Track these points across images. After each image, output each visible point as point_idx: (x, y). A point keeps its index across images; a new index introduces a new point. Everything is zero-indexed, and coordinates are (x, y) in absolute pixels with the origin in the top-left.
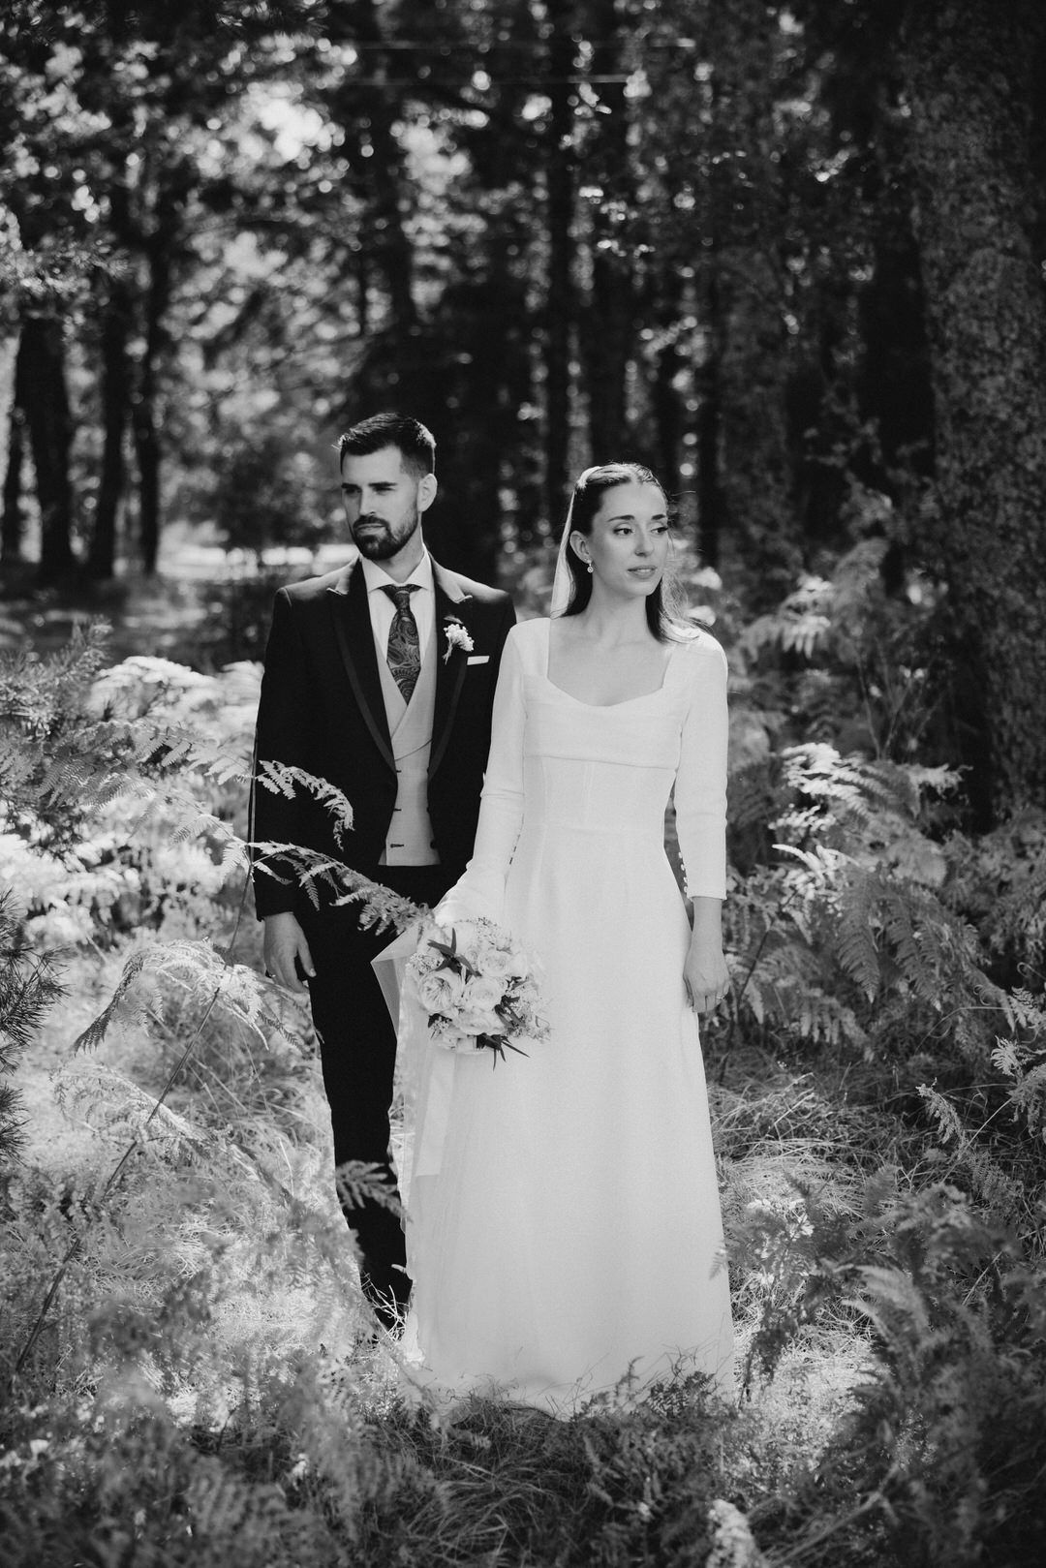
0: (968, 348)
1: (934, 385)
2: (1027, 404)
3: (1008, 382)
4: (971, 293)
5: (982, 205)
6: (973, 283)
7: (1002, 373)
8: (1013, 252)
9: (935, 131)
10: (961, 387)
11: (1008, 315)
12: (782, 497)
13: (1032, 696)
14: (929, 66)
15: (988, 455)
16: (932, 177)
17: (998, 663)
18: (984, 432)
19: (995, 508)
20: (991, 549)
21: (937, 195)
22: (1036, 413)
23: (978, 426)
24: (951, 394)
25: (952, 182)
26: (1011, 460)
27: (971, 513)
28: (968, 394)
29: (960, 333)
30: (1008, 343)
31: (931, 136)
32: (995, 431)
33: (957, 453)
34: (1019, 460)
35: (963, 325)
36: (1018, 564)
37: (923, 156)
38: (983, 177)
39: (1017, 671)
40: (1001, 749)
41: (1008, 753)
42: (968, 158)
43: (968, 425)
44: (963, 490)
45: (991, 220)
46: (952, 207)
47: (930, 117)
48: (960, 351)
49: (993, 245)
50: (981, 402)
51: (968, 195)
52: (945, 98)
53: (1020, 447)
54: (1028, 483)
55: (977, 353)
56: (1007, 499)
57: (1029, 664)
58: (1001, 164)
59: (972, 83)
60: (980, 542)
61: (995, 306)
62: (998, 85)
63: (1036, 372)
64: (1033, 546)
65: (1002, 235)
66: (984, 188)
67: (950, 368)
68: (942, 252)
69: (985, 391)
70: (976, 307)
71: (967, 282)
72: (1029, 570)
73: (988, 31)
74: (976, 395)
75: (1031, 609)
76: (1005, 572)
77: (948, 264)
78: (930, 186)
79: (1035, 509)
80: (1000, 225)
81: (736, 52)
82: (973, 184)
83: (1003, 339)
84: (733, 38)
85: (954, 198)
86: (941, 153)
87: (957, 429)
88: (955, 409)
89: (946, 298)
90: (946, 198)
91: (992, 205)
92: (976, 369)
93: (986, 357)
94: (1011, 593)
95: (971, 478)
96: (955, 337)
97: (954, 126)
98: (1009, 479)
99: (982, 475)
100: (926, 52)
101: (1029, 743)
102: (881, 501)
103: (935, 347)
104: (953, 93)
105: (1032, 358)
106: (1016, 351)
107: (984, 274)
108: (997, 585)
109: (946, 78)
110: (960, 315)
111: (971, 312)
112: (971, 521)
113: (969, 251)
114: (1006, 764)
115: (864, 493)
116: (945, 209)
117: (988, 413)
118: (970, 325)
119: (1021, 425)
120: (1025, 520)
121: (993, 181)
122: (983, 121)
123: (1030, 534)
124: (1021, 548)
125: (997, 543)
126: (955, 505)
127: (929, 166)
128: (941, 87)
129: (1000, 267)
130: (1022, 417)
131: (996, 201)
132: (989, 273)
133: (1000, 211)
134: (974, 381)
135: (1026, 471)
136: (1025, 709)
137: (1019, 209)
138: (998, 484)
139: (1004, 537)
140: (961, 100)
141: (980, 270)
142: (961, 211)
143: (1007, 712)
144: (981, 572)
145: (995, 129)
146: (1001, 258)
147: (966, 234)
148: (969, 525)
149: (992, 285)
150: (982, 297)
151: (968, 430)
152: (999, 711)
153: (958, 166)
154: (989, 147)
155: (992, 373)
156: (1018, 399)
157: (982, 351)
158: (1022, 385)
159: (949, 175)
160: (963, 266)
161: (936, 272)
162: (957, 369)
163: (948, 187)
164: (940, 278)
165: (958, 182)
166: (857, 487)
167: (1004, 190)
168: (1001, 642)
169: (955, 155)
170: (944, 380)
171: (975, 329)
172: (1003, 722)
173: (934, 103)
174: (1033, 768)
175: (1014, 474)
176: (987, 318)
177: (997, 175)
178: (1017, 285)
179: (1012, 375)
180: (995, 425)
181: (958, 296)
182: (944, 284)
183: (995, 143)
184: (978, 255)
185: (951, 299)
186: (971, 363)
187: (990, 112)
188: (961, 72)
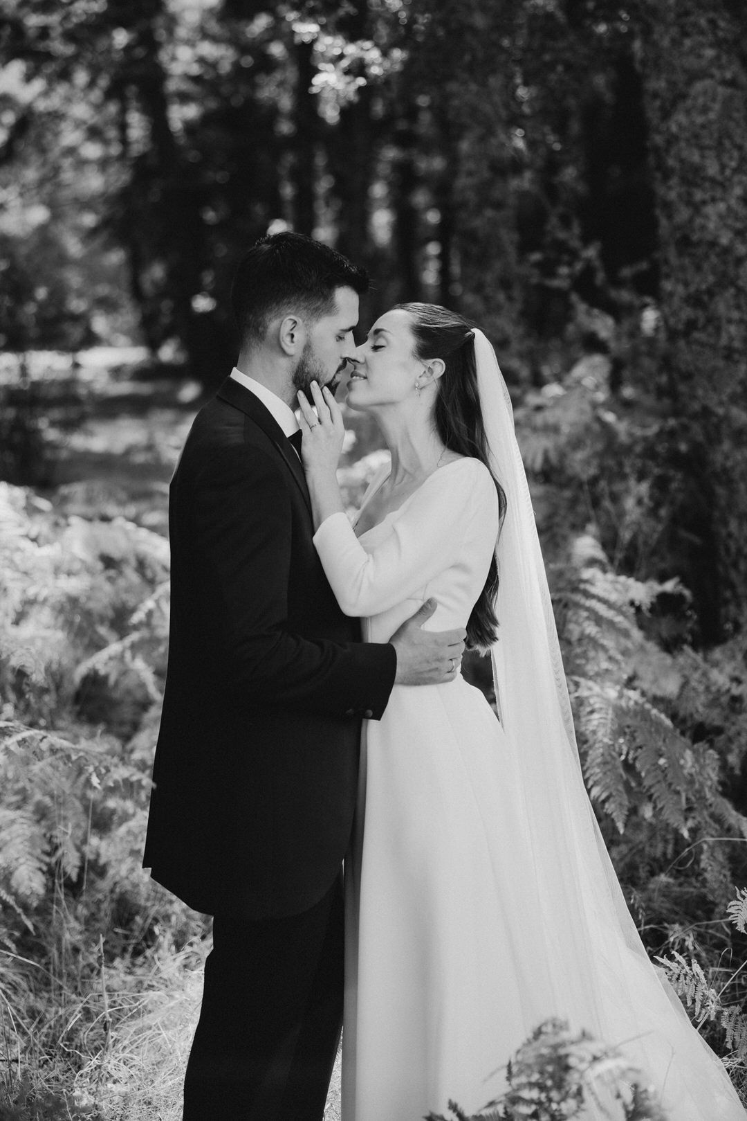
0: (690, 176)
1: (658, 212)
3: (729, 209)
4: (692, 123)
5: (701, 38)
6: (694, 114)
7: (723, 200)
8: (732, 83)
10: (683, 214)
11: (727, 143)
12: (514, 315)
15: (711, 279)
16: (653, 11)
17: (724, 478)
18: (707, 256)
19: (718, 330)
20: (715, 369)
21: (658, 29)
23: (700, 251)
24: (674, 220)
25: (672, 15)
26: (733, 283)
27: (697, 335)
28: (691, 220)
29: (682, 161)
30: (728, 172)
32: (718, 255)
33: (681, 277)
34: (740, 282)
35: (685, 154)
36: (741, 383)
38: (701, 11)
39: (742, 485)
40: (728, 561)
41: (735, 565)
43: (691, 250)
44: (687, 313)
45: (709, 53)
46: (673, 40)
48: (683, 178)
49: (712, 76)
50: (703, 228)
51: (688, 29)
53: (741, 272)
55: (699, 181)
56: (730, 321)
60: (704, 362)
61: (716, 135)
65: (721, 67)
66: (703, 22)
67: (673, 195)
68: (663, 84)
69: (707, 217)
70: (696, 136)
71: (688, 112)
74: (698, 221)
76: (729, 390)
77: (669, 95)
78: (651, 20)
80: (718, 58)
82: (692, 19)
83: (723, 167)
85: (674, 31)
87: (680, 254)
88: (678, 235)
89: (669, 128)
90: (667, 32)
91: (711, 37)
92: (698, 196)
93: (707, 185)
94: (735, 411)
95: (695, 300)
96: (677, 165)
98: (732, 302)
99: (706, 298)
102: (604, 320)
103: (658, 175)
106: (736, 179)
107: (704, 104)
108: (721, 403)
110: (683, 144)
111: (693, 141)
112: (695, 342)
113: (690, 82)
114: (733, 575)
115: (589, 314)
116: (666, 43)
117: (710, 238)
118: (692, 154)
119: (742, 250)
121: (711, 15)
125: (721, 363)
126: (680, 327)
129: (720, 98)
131: (715, 34)
132: (709, 103)
133: (718, 44)
134: (697, 208)
137: (737, 41)
138: (721, 307)
139: (728, 358)
141: (701, 101)
142: (681, 44)
143: (733, 526)
144: (706, 391)
146: (721, 90)
147: (686, 66)
148: (694, 347)
149: (712, 116)
150: (703, 126)
151: (692, 255)
152: (726, 524)
155: (714, 200)
156: (739, 225)
157: (704, 179)
159: (668, 9)
160: (683, 96)
161: (658, 103)
162: (680, 195)
163: (668, 21)
164: (662, 109)
165: (679, 16)
166: (581, 307)
167: (722, 24)
168: (727, 457)
170: (668, 207)
171: (696, 158)
172: (730, 535)
175: (736, 296)
176: (709, 148)
177: (715, 9)
178: (736, 115)
179: (733, 202)
180: (718, 249)
181: (680, 126)
182: (666, 115)
184: (699, 86)
185: (673, 129)
186: (693, 190)
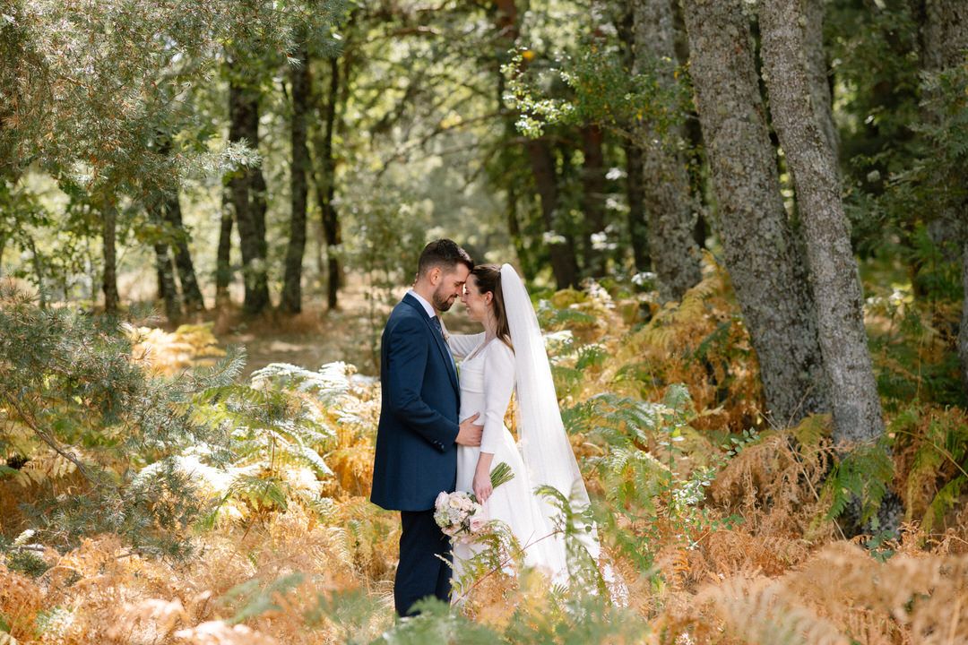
0: (727, 172)
2: (762, 202)
3: (750, 190)
4: (725, 143)
5: (728, 96)
6: (726, 137)
7: (746, 186)
8: (747, 119)
10: (726, 194)
11: (745, 152)
13: (782, 367)
15: (744, 231)
16: (700, 81)
17: (763, 349)
18: (740, 218)
19: (751, 260)
20: (751, 284)
21: (704, 90)
22: (769, 206)
23: (736, 215)
25: (710, 83)
26: (756, 233)
27: (739, 263)
28: (730, 198)
29: (722, 164)
30: (748, 169)
32: (746, 217)
34: (761, 233)
35: (723, 160)
36: (767, 291)
38: (725, 80)
39: (773, 353)
40: (770, 399)
41: (773, 400)
42: (717, 71)
43: (732, 215)
44: (734, 251)
46: (712, 97)
48: (723, 173)
49: (734, 116)
50: (736, 202)
51: (719, 90)
52: (702, 39)
53: (761, 226)
54: (768, 246)
55: (732, 175)
56: (756, 256)
57: (779, 348)
58: (736, 73)
59: (717, 31)
60: (745, 279)
61: (739, 149)
62: (731, 32)
63: (767, 184)
64: (775, 281)
65: (740, 111)
66: (728, 86)
68: (709, 121)
69: (738, 195)
70: (729, 150)
71: (723, 137)
72: (774, 294)
74: (734, 198)
75: (777, 317)
76: (761, 296)
77: (713, 127)
78: (700, 86)
79: (774, 260)
80: (738, 106)
82: (721, 85)
83: (745, 168)
85: (712, 91)
86: (703, 69)
88: (724, 206)
90: (708, 92)
91: (733, 95)
92: (732, 184)
93: (737, 177)
94: (765, 308)
96: (720, 166)
97: (709, 54)
98: (757, 244)
99: (741, 242)
100: (692, 15)
101: (783, 395)
104: (707, 37)
105: (763, 177)
106: (753, 173)
107: (732, 132)
108: (757, 304)
109: (702, 28)
110: (721, 155)
111: (727, 153)
112: (739, 268)
113: (723, 119)
116: (708, 98)
117: (741, 208)
118: (727, 160)
119: (759, 214)
120: (769, 266)
121: (732, 82)
122: (723, 51)
123: (772, 274)
124: (768, 282)
125: (754, 280)
126: (731, 259)
127: (699, 75)
128: (701, 34)
129: (740, 128)
130: (761, 209)
131: (735, 93)
132: (734, 132)
133: (737, 98)
134: (732, 191)
135: (765, 240)
136: (779, 374)
137: (749, 96)
138: (751, 246)
139: (757, 276)
140: (711, 40)
141: (729, 130)
142: (716, 99)
144: (748, 297)
145: (731, 55)
146: (740, 123)
147: (719, 111)
148: (739, 271)
149: (736, 138)
150: (731, 144)
151: (732, 218)
152: (766, 377)
153: (713, 75)
154: (728, 64)
155: (741, 186)
156: (757, 199)
157: (734, 174)
158: (759, 191)
159: (708, 80)
160: (720, 128)
162: (723, 183)
163: (709, 86)
164: (709, 134)
165: (714, 84)
167: (738, 87)
168: (763, 336)
169: (711, 69)
171: (730, 163)
172: (769, 383)
174: (786, 409)
175: (759, 241)
176: (736, 156)
177: (734, 78)
178: (750, 137)
179: (752, 186)
180: (746, 214)
182: (712, 138)
183: (732, 62)
184: (727, 122)
185: (715, 146)
186: (729, 180)
187: (728, 46)
188: (711, 24)
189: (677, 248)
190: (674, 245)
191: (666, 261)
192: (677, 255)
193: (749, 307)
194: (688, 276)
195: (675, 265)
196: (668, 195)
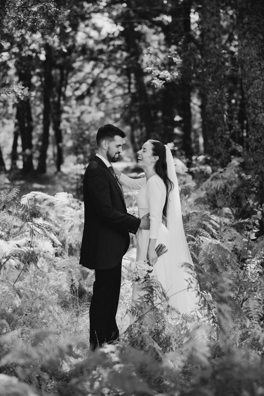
0: (254, 106)
1: (247, 116)
4: (254, 91)
5: (256, 68)
6: (255, 89)
9: (244, 49)
10: (253, 116)
14: (242, 32)
15: (261, 134)
18: (260, 128)
19: (263, 148)
21: (245, 66)
23: (258, 127)
24: (251, 118)
25: (248, 62)
27: (258, 150)
28: (255, 118)
29: (252, 102)
31: (242, 50)
33: (253, 134)
35: (252, 100)
37: (241, 56)
38: (256, 61)
42: (252, 56)
43: (255, 126)
45: (258, 72)
46: (249, 69)
47: (242, 46)
48: (252, 106)
49: (259, 79)
50: (258, 120)
51: (253, 66)
52: (245, 41)
55: (257, 107)
58: (261, 57)
59: (253, 37)
60: (260, 158)
61: (261, 95)
62: (260, 37)
65: (262, 76)
66: (257, 64)
67: (250, 111)
68: (247, 81)
69: (259, 117)
70: (256, 95)
71: (253, 89)
73: (257, 23)
74: (257, 118)
77: (248, 84)
78: (243, 64)
80: (261, 73)
81: (209, 21)
82: (254, 63)
84: (208, 17)
85: (249, 66)
86: (245, 55)
87: (253, 128)
88: (252, 122)
89: (248, 93)
90: (247, 67)
91: (259, 68)
92: (257, 111)
93: (259, 108)
95: (257, 141)
96: (251, 103)
97: (248, 48)
99: (260, 140)
100: (241, 28)
102: (240, 147)
103: (246, 106)
104: (248, 40)
107: (258, 86)
109: (246, 35)
110: (252, 97)
111: (255, 96)
112: (258, 152)
113: (253, 80)
115: (235, 145)
116: (247, 69)
117: (260, 123)
118: (254, 100)
121: (259, 62)
122: (256, 46)
126: (254, 148)
128: (245, 38)
129: (262, 84)
131: (260, 67)
132: (259, 86)
133: (261, 70)
134: (257, 115)
140: (250, 41)
141: (256, 85)
142: (251, 70)
144: (261, 166)
145: (259, 48)
146: (262, 82)
147: (252, 76)
148: (258, 154)
149: (260, 89)
150: (257, 92)
151: (255, 128)
153: (250, 58)
154: (258, 53)
155: (261, 112)
157: (258, 107)
159: (247, 61)
160: (252, 84)
162: (252, 111)
163: (247, 64)
164: (246, 87)
165: (250, 62)
166: (233, 143)
167: (262, 64)
169: (249, 55)
170: (249, 114)
171: (256, 101)
173: (243, 42)
176: (259, 98)
177: (260, 60)
180: (262, 126)
181: (251, 92)
182: (248, 89)
183: (259, 52)
184: (256, 81)
185: (249, 93)
186: (255, 110)
187: (258, 44)
188: (250, 34)
189: (220, 145)
190: (219, 143)
191: (215, 150)
192: (220, 148)
193: (261, 171)
194: (225, 158)
195: (219, 152)
196: (216, 120)
